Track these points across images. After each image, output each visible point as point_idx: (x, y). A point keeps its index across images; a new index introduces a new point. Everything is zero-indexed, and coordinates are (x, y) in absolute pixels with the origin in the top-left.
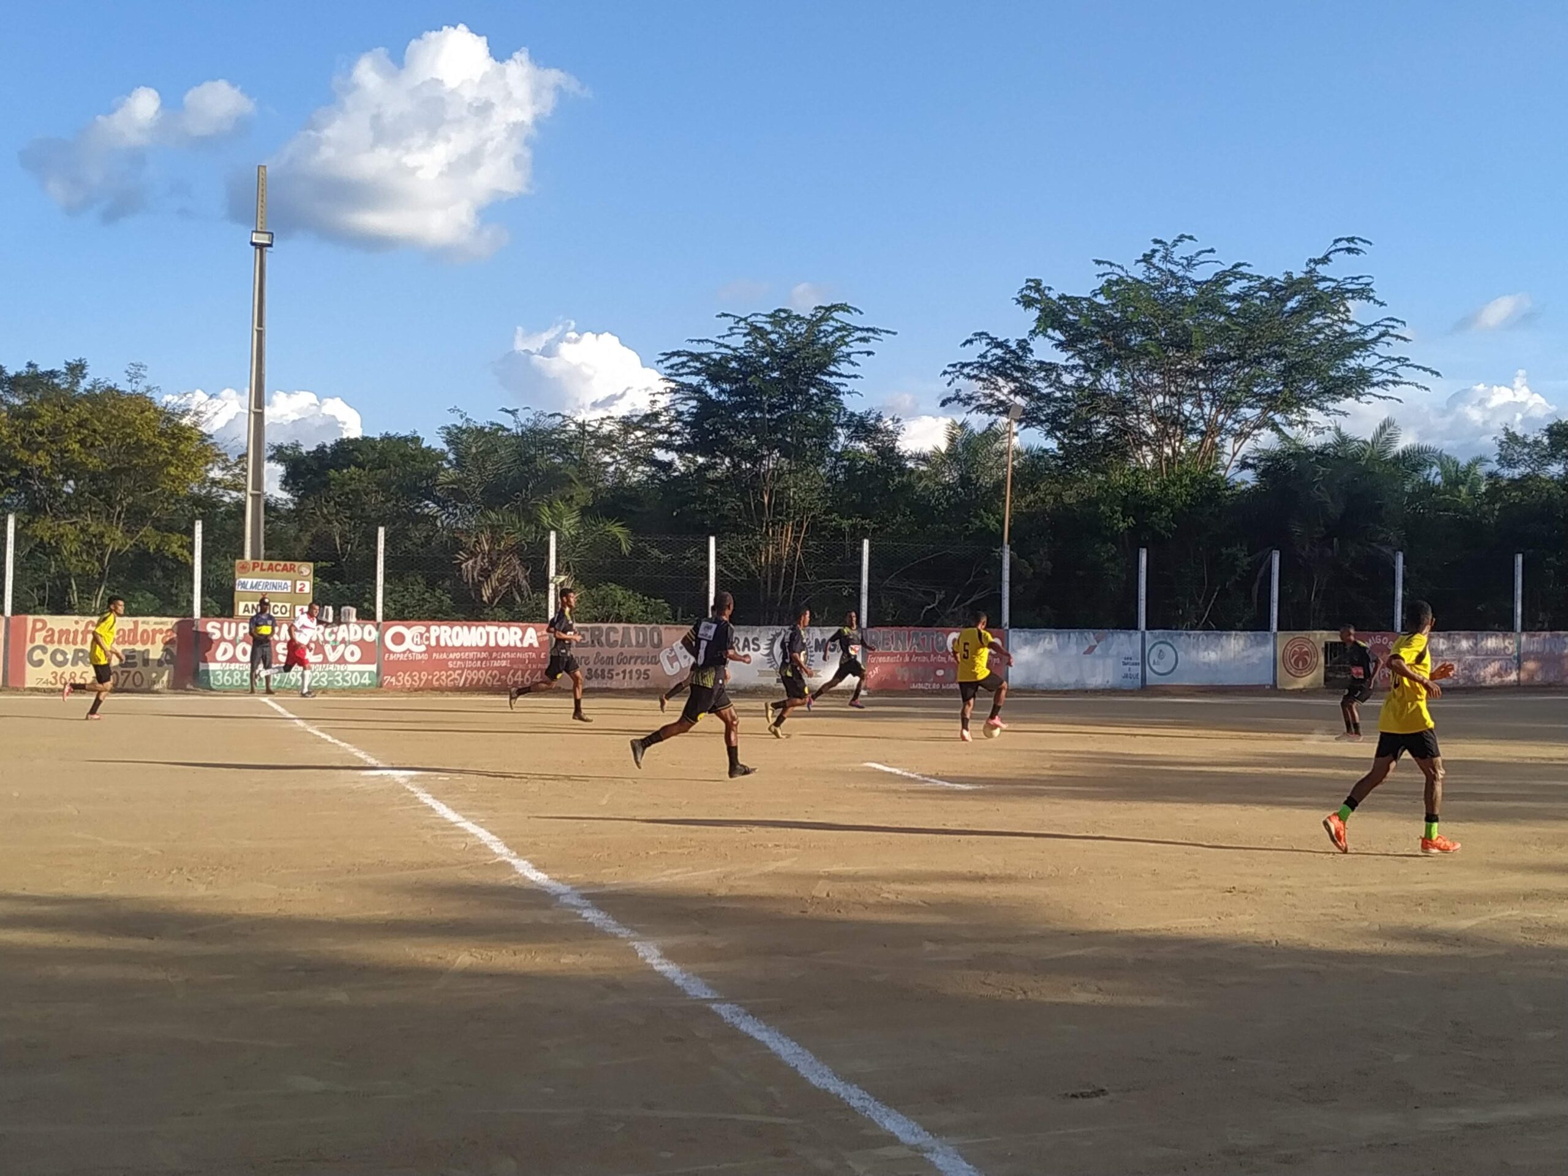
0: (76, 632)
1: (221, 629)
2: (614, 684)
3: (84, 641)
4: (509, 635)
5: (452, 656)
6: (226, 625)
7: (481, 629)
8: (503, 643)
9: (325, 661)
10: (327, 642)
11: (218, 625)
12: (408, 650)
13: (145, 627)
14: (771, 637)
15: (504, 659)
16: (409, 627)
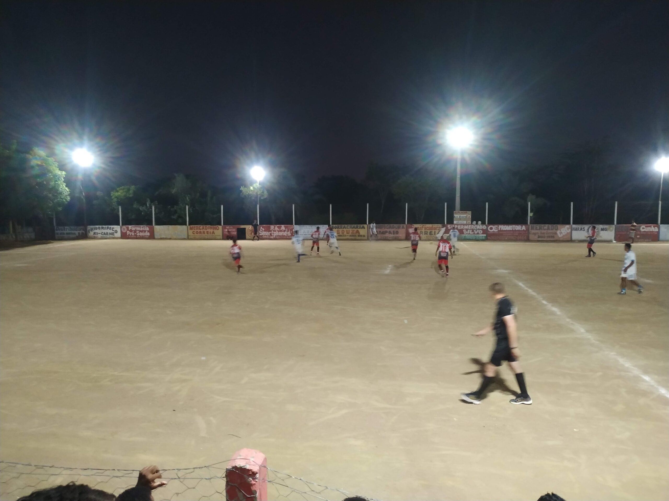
0: (420, 228)
1: (451, 227)
2: (545, 239)
3: (422, 229)
4: (518, 228)
5: (504, 232)
6: (452, 226)
7: (511, 226)
8: (516, 229)
9: (474, 234)
10: (474, 229)
11: (450, 226)
12: (494, 231)
13: (435, 226)
14: (588, 227)
15: (517, 233)
16: (494, 226)
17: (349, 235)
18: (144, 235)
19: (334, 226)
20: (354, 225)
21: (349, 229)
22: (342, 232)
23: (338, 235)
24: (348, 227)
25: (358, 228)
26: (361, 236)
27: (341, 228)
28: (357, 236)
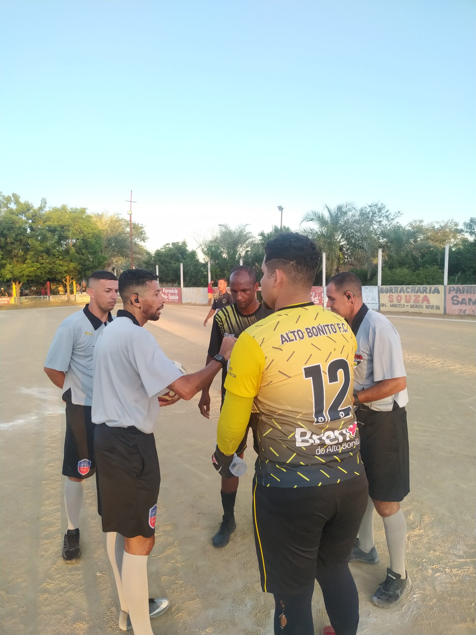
17: (409, 304)
18: (174, 299)
19: (384, 287)
20: (419, 286)
21: (410, 294)
22: (397, 299)
23: (391, 304)
24: (408, 290)
25: (427, 293)
26: (432, 307)
27: (396, 291)
28: (424, 307)
